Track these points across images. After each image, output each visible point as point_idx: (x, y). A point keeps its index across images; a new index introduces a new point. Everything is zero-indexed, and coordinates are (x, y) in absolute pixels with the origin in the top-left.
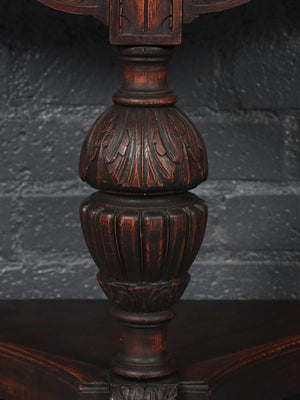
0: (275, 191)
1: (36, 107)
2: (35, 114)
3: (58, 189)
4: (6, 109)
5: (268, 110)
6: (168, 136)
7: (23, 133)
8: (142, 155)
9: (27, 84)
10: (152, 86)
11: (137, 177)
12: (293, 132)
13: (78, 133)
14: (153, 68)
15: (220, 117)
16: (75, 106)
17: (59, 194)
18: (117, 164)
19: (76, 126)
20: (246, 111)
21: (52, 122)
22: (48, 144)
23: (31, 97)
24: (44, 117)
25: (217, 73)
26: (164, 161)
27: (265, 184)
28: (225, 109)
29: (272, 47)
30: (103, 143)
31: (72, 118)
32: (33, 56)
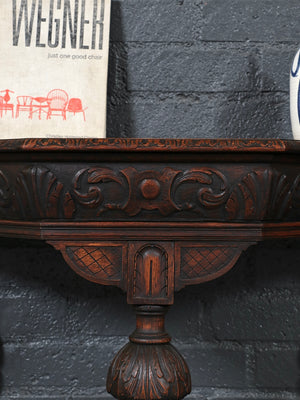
0: (240, 395)
1: (83, 337)
2: (82, 342)
3: (95, 392)
4: (63, 338)
5: (235, 340)
6: (164, 365)
7: (73, 354)
8: (147, 377)
9: (77, 322)
10: (155, 330)
11: (143, 392)
12: (251, 355)
13: (109, 355)
14: (154, 319)
15: (203, 345)
16: (108, 336)
17: (97, 396)
18: (130, 383)
19: (109, 350)
20: (220, 341)
21: (93, 347)
22: (89, 362)
23: (80, 330)
24: (88, 344)
25: (201, 316)
26: (162, 381)
27: (233, 391)
28: (206, 340)
29: (236, 300)
30: (122, 369)
31: (106, 344)
32: (82, 304)
